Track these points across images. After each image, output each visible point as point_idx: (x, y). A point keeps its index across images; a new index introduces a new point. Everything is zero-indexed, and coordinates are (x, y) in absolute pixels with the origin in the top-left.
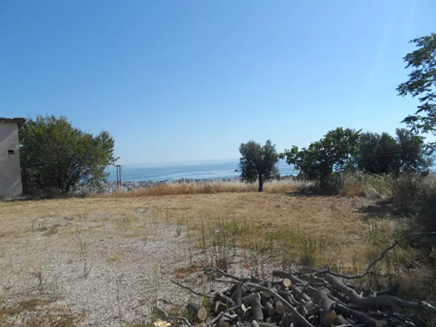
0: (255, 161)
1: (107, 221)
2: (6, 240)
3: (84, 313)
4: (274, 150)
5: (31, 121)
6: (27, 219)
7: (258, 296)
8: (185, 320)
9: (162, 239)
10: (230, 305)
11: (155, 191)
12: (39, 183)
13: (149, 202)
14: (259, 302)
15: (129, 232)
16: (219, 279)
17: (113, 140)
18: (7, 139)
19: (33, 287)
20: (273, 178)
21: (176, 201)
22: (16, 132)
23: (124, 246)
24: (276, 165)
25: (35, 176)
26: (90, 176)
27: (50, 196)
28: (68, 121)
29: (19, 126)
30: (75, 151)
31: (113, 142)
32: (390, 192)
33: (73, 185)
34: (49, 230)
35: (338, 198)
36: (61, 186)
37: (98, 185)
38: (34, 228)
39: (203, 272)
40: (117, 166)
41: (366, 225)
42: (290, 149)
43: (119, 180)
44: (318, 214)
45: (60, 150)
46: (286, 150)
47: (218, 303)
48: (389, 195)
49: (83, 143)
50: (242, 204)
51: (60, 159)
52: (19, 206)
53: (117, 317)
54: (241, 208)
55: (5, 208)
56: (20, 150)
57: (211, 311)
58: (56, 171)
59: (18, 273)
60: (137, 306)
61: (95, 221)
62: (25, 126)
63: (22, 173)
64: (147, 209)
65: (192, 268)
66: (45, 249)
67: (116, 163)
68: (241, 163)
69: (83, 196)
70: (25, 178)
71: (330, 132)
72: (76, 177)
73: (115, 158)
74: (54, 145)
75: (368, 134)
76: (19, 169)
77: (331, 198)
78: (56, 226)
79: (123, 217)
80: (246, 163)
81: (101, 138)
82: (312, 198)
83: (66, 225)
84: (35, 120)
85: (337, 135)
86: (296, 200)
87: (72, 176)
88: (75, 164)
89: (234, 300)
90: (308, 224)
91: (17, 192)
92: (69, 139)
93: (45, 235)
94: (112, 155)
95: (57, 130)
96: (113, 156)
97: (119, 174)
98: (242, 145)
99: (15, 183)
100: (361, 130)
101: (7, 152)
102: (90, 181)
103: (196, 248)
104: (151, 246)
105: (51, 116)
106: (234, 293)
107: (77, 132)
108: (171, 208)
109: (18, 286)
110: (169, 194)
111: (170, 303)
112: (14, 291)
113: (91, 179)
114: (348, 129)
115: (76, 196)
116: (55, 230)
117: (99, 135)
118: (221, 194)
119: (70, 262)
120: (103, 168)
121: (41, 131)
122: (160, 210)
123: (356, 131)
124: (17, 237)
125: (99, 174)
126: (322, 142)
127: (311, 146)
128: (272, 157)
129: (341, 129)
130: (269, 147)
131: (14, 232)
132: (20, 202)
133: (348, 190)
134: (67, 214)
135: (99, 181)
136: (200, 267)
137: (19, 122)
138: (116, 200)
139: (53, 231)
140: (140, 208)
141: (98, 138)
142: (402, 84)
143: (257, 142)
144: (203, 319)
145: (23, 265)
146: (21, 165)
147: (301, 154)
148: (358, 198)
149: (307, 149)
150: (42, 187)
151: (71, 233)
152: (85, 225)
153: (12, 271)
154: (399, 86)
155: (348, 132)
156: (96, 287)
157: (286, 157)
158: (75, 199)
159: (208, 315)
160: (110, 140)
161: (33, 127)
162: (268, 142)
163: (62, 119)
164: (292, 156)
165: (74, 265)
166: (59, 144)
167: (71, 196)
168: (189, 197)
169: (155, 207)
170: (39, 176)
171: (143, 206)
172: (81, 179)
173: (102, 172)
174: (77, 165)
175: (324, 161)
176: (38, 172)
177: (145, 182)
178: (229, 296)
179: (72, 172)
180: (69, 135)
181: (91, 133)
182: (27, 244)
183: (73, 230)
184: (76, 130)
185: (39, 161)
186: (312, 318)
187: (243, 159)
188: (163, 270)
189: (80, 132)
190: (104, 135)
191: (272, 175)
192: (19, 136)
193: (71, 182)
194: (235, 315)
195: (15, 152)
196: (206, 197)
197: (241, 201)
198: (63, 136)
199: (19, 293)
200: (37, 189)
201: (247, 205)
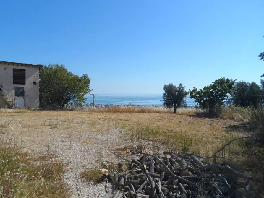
0: (172, 95)
1: (83, 124)
2: (32, 129)
3: (68, 164)
4: (184, 90)
5: (45, 66)
6: (42, 120)
7: (153, 162)
8: (115, 169)
9: (112, 135)
10: (139, 165)
11: (113, 110)
12: (48, 101)
13: (108, 116)
14: (153, 164)
15: (94, 130)
16: (137, 155)
17: (90, 79)
18: (33, 76)
19: (45, 151)
20: (182, 106)
21: (123, 116)
22: (38, 72)
23: (91, 136)
24: (185, 99)
25: (46, 97)
26: (76, 99)
27: (54, 109)
28: (66, 67)
29: (39, 69)
30: (68, 85)
31: (90, 81)
32: (250, 118)
33: (66, 103)
34: (53, 126)
35: (217, 119)
36: (60, 104)
37: (80, 104)
38: (45, 124)
39: (130, 151)
40: (92, 95)
41: (227, 135)
42: (192, 89)
43: (93, 103)
44: (202, 127)
45: (60, 83)
46: (190, 90)
47: (133, 164)
48: (249, 120)
49: (73, 80)
50: (160, 119)
51: (60, 88)
52: (38, 113)
53: (83, 166)
54: (159, 121)
55: (30, 113)
56: (39, 82)
57: (129, 167)
58: (58, 95)
59: (38, 144)
60: (94, 163)
61: (77, 123)
62: (42, 69)
63: (39, 95)
64: (106, 119)
65: (125, 149)
66: (51, 135)
67: (91, 93)
68: (164, 96)
69: (72, 110)
70: (41, 98)
71: (217, 80)
72: (69, 99)
73: (90, 90)
74: (57, 80)
75: (243, 82)
76: (39, 93)
77: (212, 119)
78: (57, 124)
79: (92, 122)
80: (167, 96)
81: (83, 78)
82: (202, 119)
83: (62, 124)
84: (48, 66)
85: (221, 82)
86: (192, 119)
87: (66, 99)
88: (68, 92)
89: (141, 163)
90: (194, 132)
91: (37, 106)
92: (66, 77)
93: (51, 128)
94: (89, 87)
95: (59, 72)
96: (89, 89)
97: (93, 100)
98: (165, 85)
99: (36, 100)
100: (236, 80)
101: (33, 83)
102: (76, 102)
103: (129, 139)
104: (104, 137)
105: (56, 64)
106: (142, 160)
107: (70, 74)
108: (119, 119)
109: (38, 150)
110: (120, 112)
111: (110, 163)
112: (36, 152)
113: (77, 101)
114: (228, 79)
115: (68, 110)
116: (56, 126)
117: (82, 76)
118: (150, 113)
119: (63, 141)
120: (83, 95)
121: (51, 72)
122: (113, 120)
123: (233, 80)
124: (37, 128)
125: (81, 99)
126: (211, 86)
127: (205, 88)
128: (183, 93)
129: (224, 79)
130: (181, 87)
131: (35, 126)
132: (38, 111)
133: (224, 116)
134: (62, 119)
135: (81, 102)
136: (129, 149)
137: (40, 67)
138: (90, 114)
139: (55, 126)
140: (102, 118)
141: (81, 78)
142: (262, 53)
143: (174, 84)
144: (125, 170)
145: (40, 141)
146: (39, 91)
147: (198, 93)
148: (229, 120)
149: (202, 90)
150: (50, 103)
151: (64, 128)
152: (71, 125)
153: (35, 143)
154: (260, 54)
155: (228, 81)
156: (75, 153)
157: (189, 94)
158: (67, 111)
159: (127, 169)
160: (88, 79)
161: (46, 70)
162: (181, 84)
163: (62, 66)
164: (193, 94)
165: (65, 143)
166: (60, 80)
167: (65, 110)
168: (131, 115)
169: (110, 118)
170: (48, 97)
171: (104, 117)
172: (71, 100)
173: (83, 97)
174: (69, 92)
175: (212, 97)
176: (48, 96)
177: (108, 105)
178: (139, 161)
179: (66, 96)
180: (66, 75)
181: (77, 75)
182: (42, 132)
183: (65, 126)
184: (70, 73)
185: (48, 89)
186: (175, 172)
187: (165, 94)
188: (109, 149)
189: (72, 74)
190: (85, 76)
191: (182, 105)
192: (39, 74)
193: (65, 102)
194: (140, 169)
195: (37, 83)
196: (140, 115)
197: (160, 118)
198: (62, 76)
199: (38, 153)
200: (47, 104)
201: (162, 120)
